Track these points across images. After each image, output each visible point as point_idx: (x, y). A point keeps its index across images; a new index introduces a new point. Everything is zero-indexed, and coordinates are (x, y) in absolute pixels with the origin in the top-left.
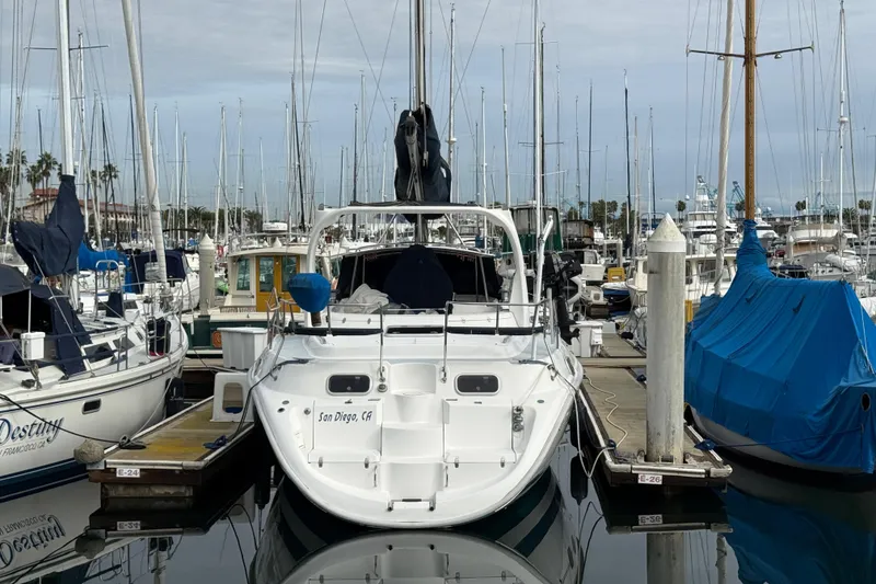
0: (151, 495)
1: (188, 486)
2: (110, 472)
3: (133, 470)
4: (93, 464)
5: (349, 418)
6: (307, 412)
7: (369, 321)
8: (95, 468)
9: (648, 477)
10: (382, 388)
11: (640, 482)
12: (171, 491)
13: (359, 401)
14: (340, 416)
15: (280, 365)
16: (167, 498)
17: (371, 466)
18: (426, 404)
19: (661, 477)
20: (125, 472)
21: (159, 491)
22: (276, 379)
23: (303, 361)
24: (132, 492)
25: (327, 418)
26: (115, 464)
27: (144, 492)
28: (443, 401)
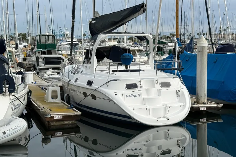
0: (64, 124)
1: (75, 120)
2: (52, 117)
3: (60, 116)
4: (47, 115)
5: (135, 96)
6: (123, 95)
7: (115, 68)
8: (48, 117)
9: (202, 108)
10: (141, 87)
11: (200, 110)
12: (70, 122)
13: (136, 91)
14: (132, 96)
15: (109, 81)
16: (68, 124)
17: (148, 109)
18: (154, 91)
19: (206, 108)
20: (57, 117)
21: (66, 122)
22: (108, 86)
23: (116, 80)
24: (58, 123)
25: (128, 96)
26: (54, 115)
27: (62, 123)
28: (158, 90)
